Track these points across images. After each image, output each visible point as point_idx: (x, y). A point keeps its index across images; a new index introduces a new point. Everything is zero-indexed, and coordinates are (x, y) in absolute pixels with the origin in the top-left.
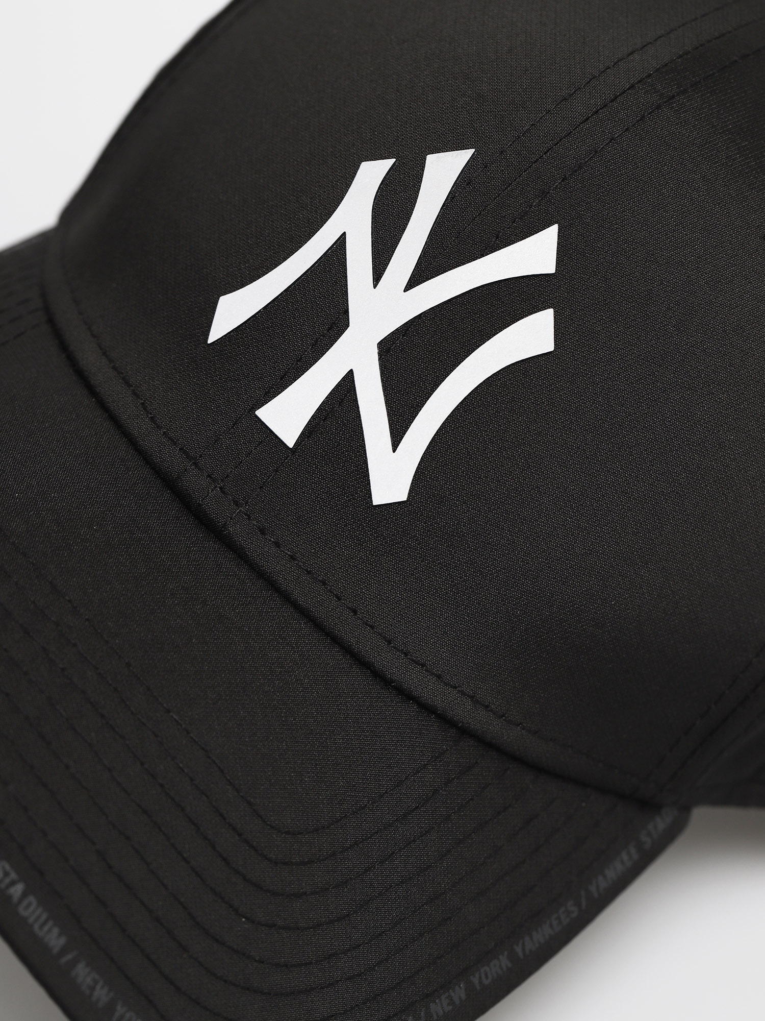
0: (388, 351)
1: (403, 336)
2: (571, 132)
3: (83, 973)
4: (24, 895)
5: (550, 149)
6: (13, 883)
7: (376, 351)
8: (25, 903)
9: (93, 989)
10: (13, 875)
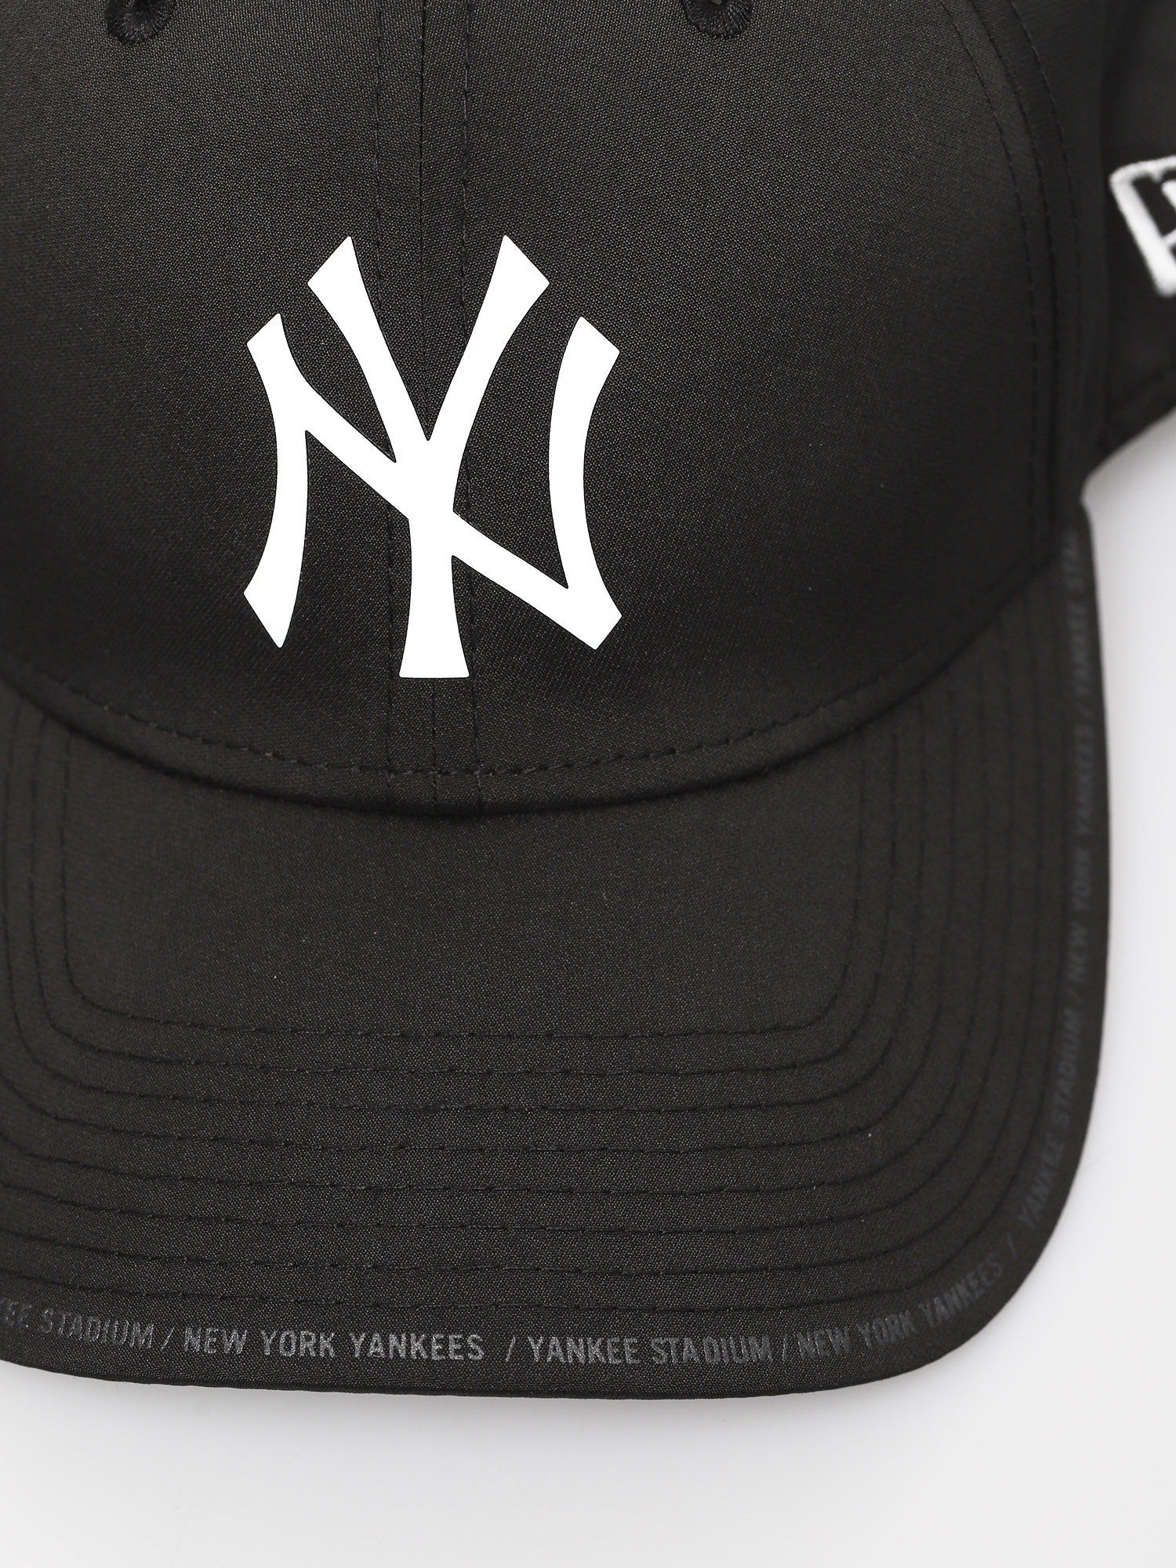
0: (468, 505)
1: (469, 479)
2: (421, 128)
3: (809, 1345)
4: (698, 1346)
5: (420, 167)
6: (680, 1348)
7: (458, 518)
8: (706, 1351)
9: (829, 1345)
10: (673, 1341)
